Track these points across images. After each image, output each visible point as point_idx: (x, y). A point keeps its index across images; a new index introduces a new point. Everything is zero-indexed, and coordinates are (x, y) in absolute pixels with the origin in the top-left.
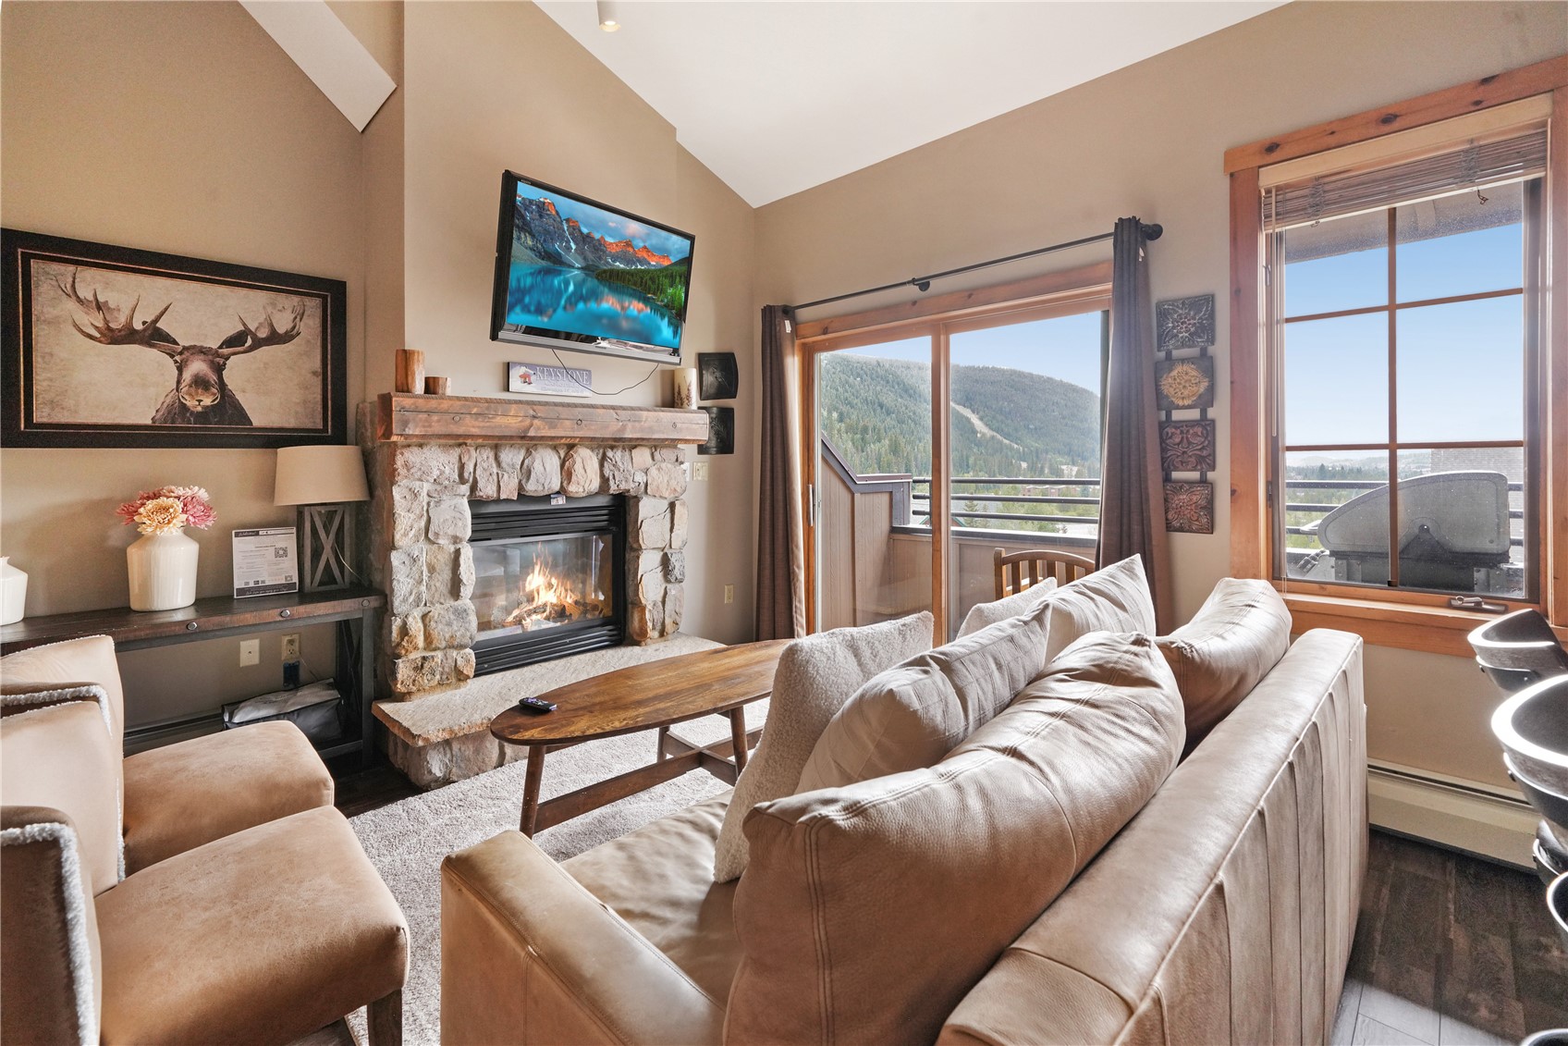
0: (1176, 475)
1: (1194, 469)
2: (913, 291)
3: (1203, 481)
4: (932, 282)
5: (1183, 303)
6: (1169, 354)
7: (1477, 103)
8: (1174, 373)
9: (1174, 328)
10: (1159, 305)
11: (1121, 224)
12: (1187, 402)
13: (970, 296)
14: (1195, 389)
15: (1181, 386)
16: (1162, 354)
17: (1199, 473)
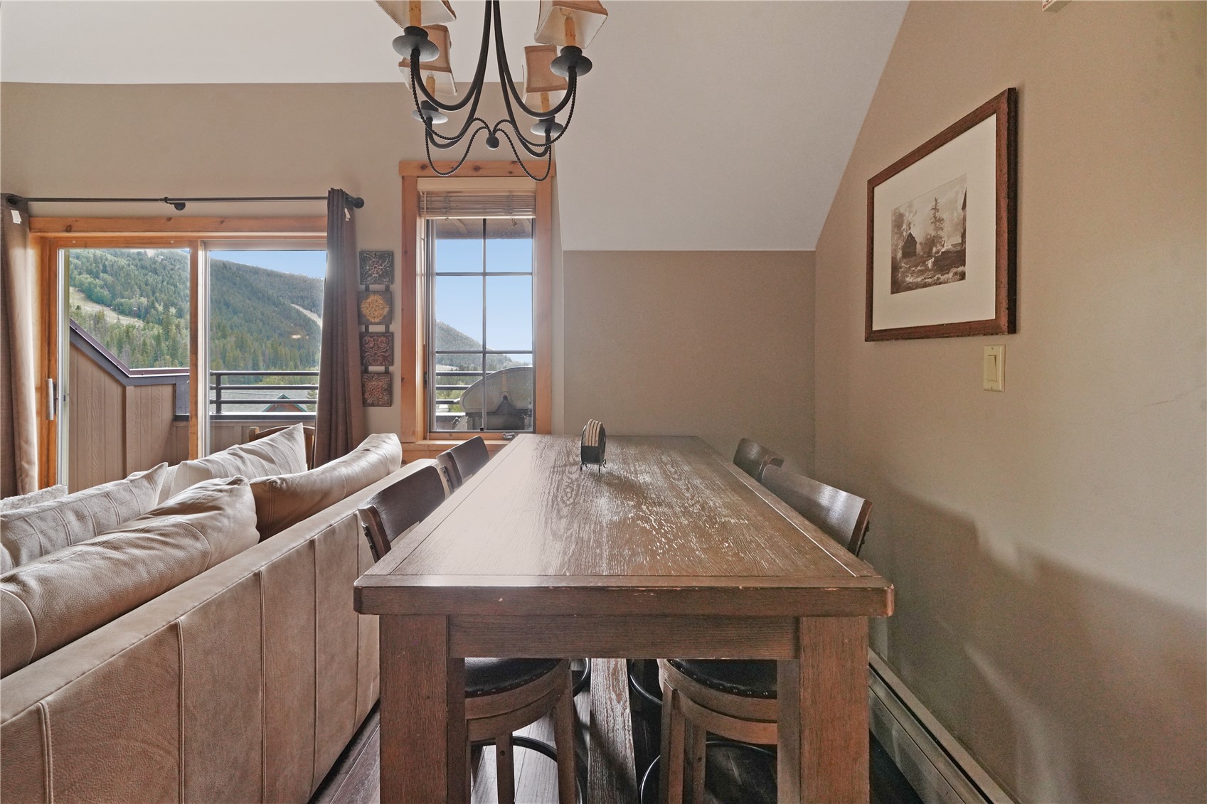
0: (371, 368)
1: (381, 365)
2: (170, 209)
3: (387, 372)
4: (188, 204)
5: (375, 254)
6: (367, 289)
7: (511, 173)
8: (369, 300)
9: (370, 270)
10: (362, 253)
11: (332, 192)
12: (377, 320)
13: (222, 222)
14: (381, 312)
15: (373, 310)
16: (363, 287)
17: (384, 367)
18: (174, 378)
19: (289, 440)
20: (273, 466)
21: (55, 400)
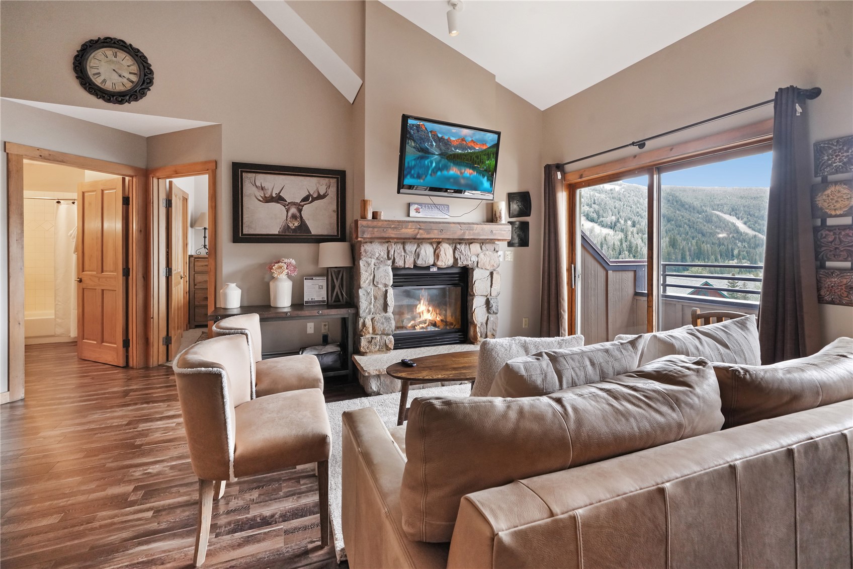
0: (829, 264)
1: (845, 260)
3: (850, 269)
4: (647, 142)
5: (838, 142)
6: (825, 180)
8: (828, 192)
9: (829, 160)
10: (816, 144)
11: (780, 93)
12: (841, 212)
14: (847, 203)
15: (834, 201)
16: (819, 179)
17: (850, 263)
18: (635, 267)
19: (742, 329)
20: (727, 351)
21: (575, 277)
